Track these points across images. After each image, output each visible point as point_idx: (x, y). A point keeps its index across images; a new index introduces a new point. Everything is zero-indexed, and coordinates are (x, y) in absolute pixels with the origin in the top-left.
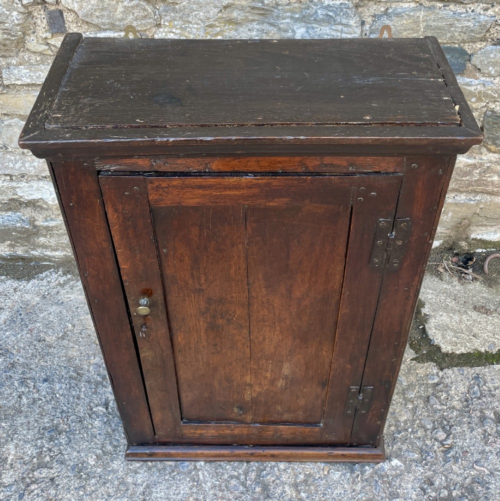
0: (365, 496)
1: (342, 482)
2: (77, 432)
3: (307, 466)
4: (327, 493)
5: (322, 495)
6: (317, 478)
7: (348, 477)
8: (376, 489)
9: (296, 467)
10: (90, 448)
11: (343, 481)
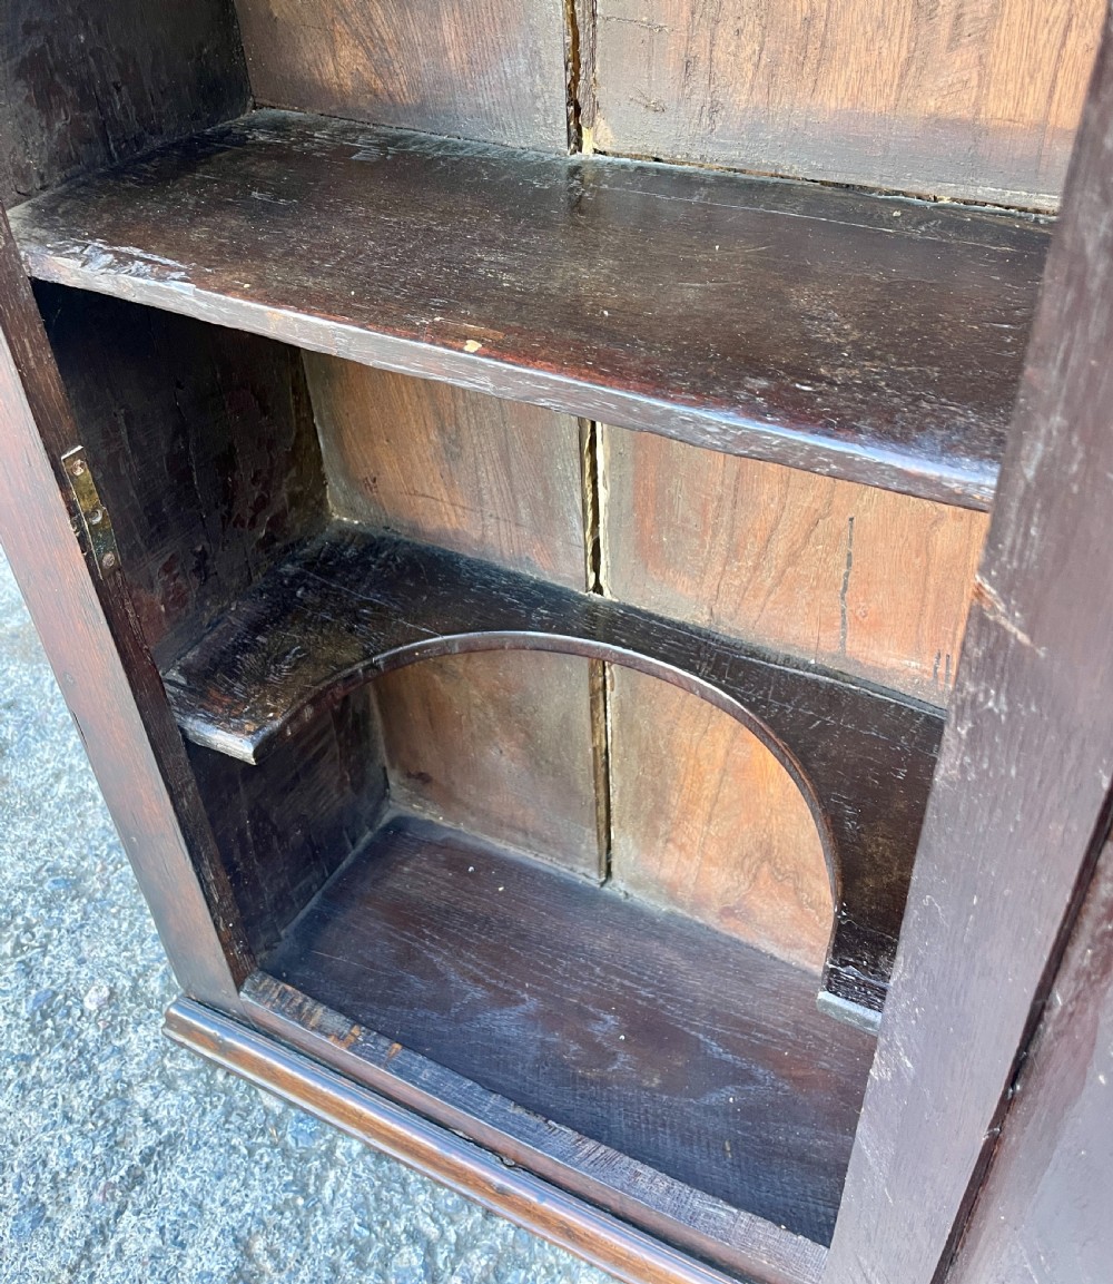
2: (114, 910)
10: (111, 964)
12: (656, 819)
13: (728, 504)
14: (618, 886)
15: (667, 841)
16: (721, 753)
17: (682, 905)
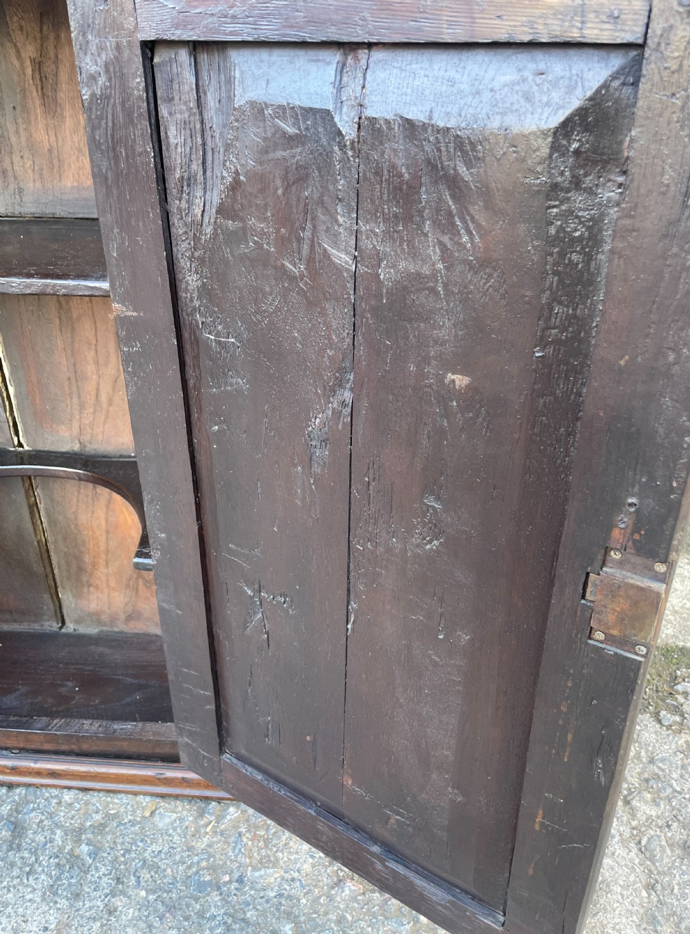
0: (208, 860)
1: (171, 831)
3: (116, 801)
4: (134, 848)
5: (122, 852)
6: (126, 821)
7: (187, 823)
8: (234, 848)
9: (94, 800)
11: (175, 829)
12: (80, 574)
13: (73, 381)
14: (70, 627)
15: (89, 586)
16: (103, 522)
17: (105, 625)
